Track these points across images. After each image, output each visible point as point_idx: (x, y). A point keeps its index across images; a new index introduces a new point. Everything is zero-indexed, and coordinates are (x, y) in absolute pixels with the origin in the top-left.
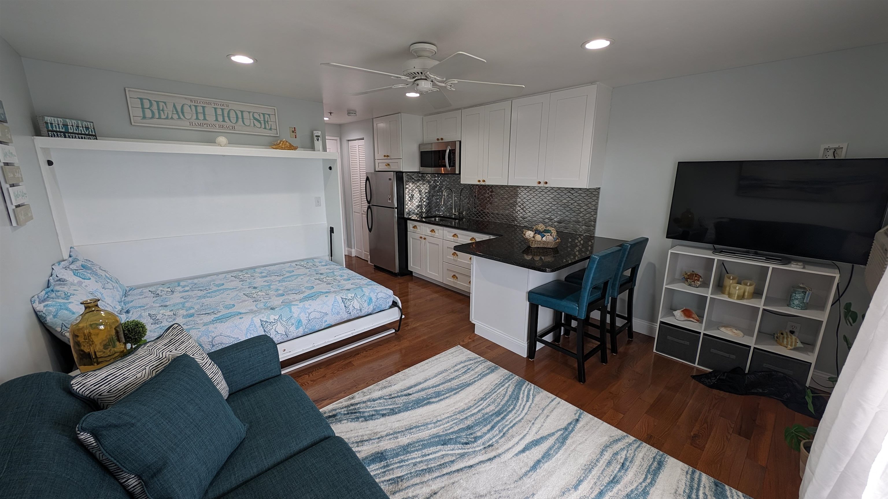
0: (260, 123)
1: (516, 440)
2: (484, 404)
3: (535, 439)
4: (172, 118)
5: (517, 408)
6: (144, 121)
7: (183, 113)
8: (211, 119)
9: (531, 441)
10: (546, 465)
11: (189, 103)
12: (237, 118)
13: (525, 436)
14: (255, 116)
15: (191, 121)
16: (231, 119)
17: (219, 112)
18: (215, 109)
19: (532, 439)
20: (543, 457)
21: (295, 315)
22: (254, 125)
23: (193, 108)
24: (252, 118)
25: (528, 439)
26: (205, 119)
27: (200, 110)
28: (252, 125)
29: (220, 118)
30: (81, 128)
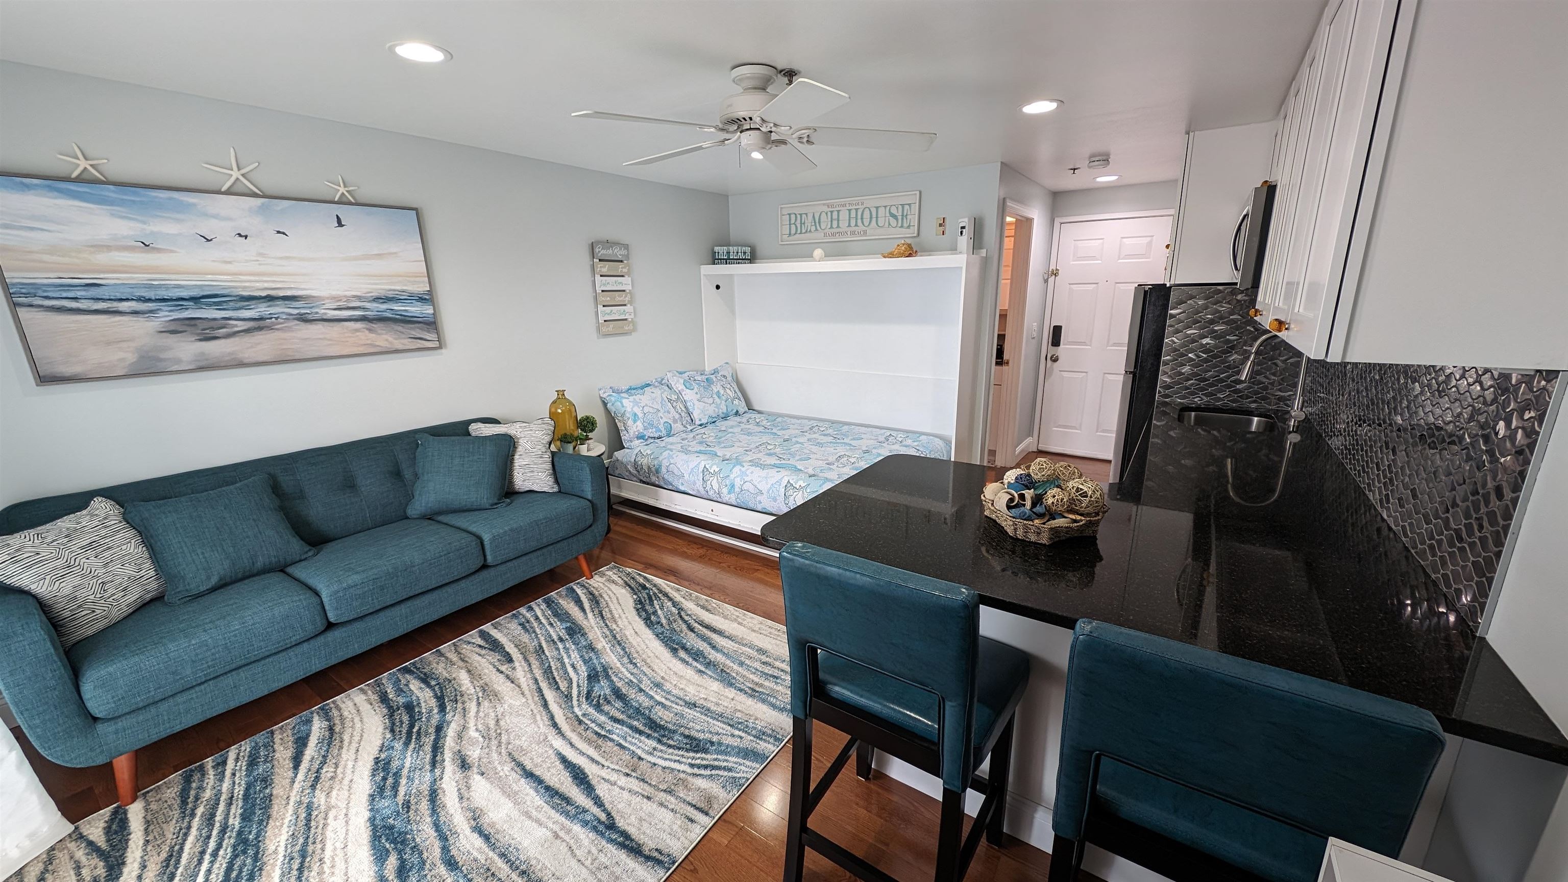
0: (897, 219)
1: (591, 752)
2: (679, 707)
3: (590, 777)
4: (810, 231)
5: (671, 751)
6: (790, 238)
7: (819, 222)
8: (844, 224)
9: (586, 771)
10: (532, 792)
11: (826, 209)
12: (871, 218)
13: (597, 763)
14: (892, 211)
15: (826, 231)
16: (864, 220)
17: (853, 214)
18: (850, 210)
19: (589, 773)
20: (548, 788)
21: (732, 476)
22: (889, 224)
23: (829, 214)
24: (888, 214)
25: (591, 770)
26: (838, 227)
27: (835, 215)
28: (887, 224)
29: (853, 223)
30: (740, 254)
